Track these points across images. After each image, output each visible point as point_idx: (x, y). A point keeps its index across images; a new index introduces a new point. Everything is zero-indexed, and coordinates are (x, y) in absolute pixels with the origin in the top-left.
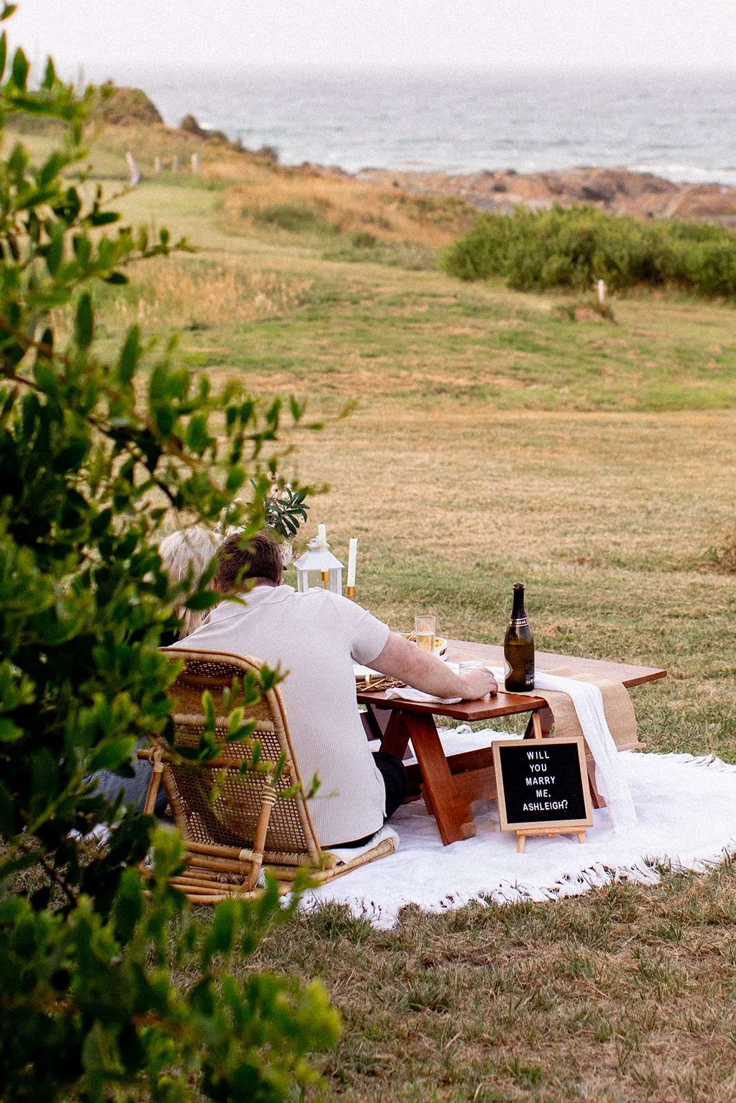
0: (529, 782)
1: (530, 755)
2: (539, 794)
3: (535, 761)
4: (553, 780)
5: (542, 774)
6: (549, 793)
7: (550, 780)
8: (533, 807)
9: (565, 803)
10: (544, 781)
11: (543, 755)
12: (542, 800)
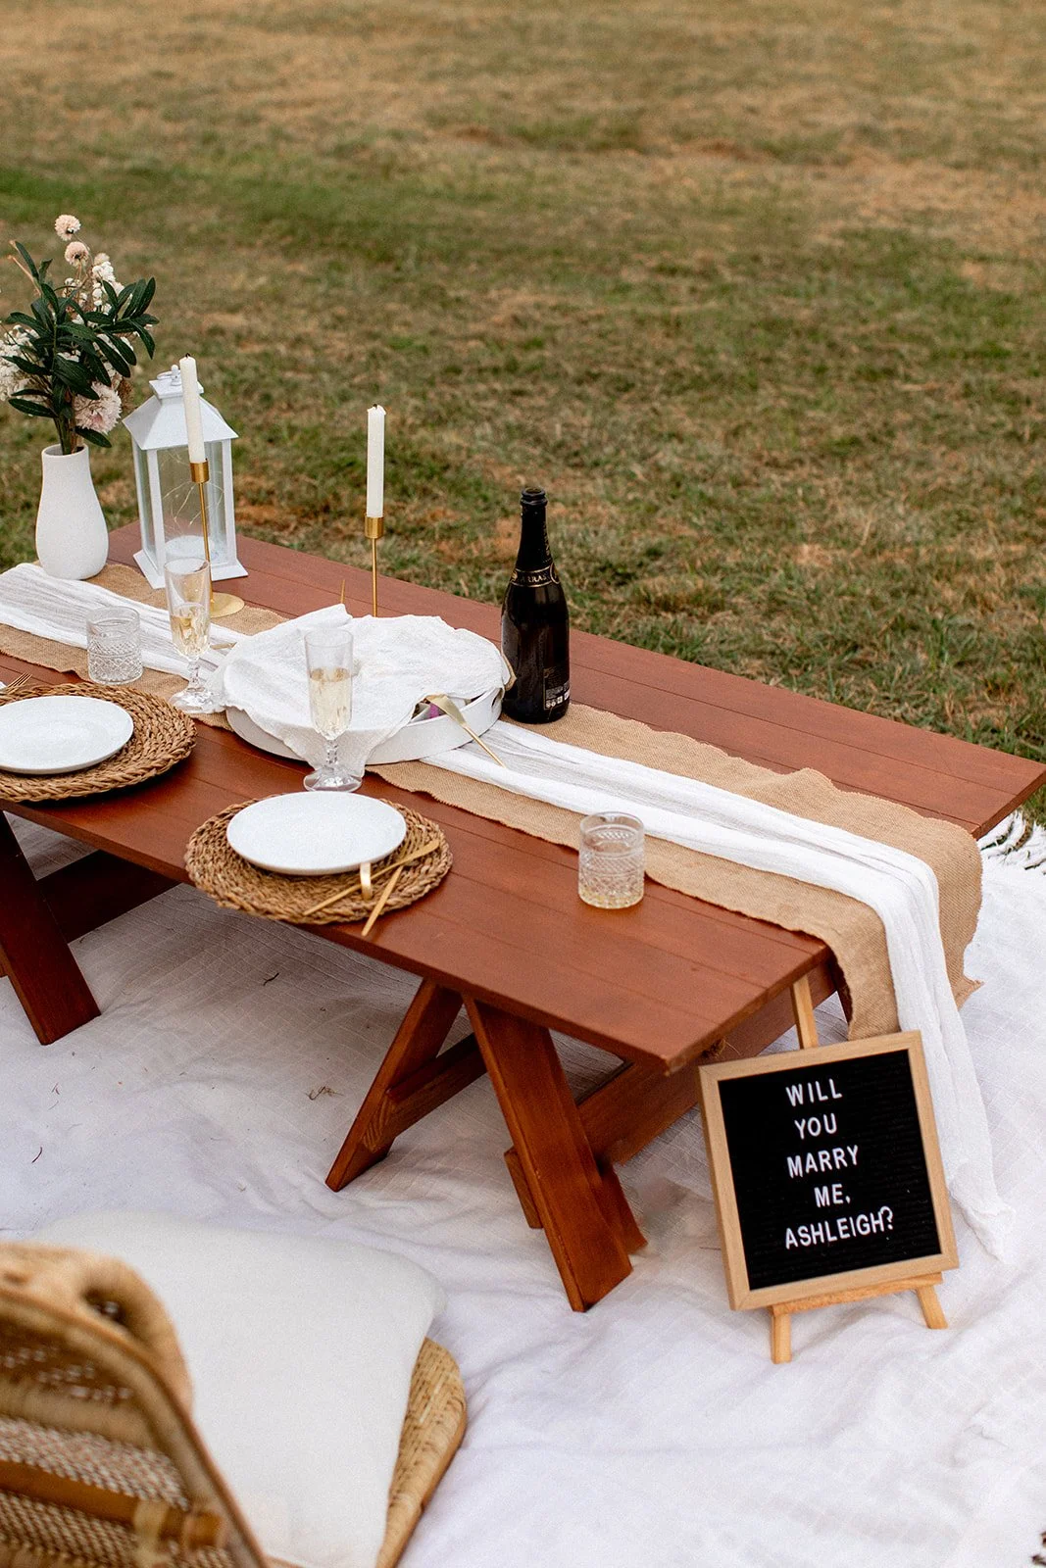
0: (794, 1166)
1: (795, 1095)
2: (822, 1197)
3: (808, 1109)
4: (853, 1154)
5: (826, 1142)
6: (845, 1191)
7: (848, 1157)
8: (811, 1235)
9: (886, 1214)
10: (832, 1161)
11: (826, 1090)
12: (830, 1214)
